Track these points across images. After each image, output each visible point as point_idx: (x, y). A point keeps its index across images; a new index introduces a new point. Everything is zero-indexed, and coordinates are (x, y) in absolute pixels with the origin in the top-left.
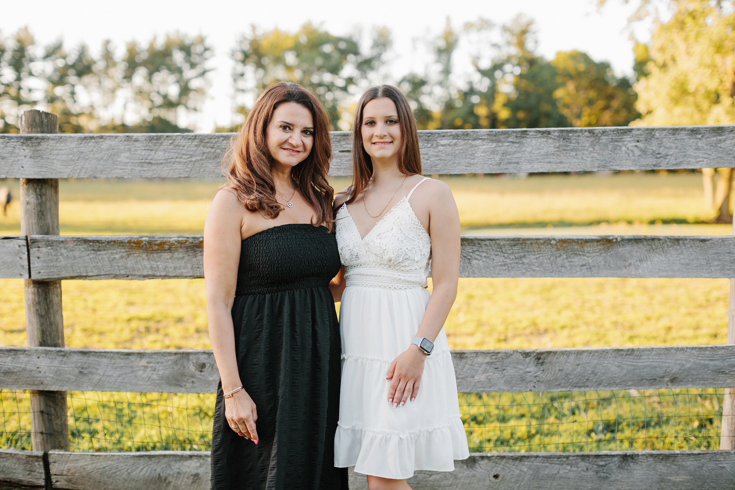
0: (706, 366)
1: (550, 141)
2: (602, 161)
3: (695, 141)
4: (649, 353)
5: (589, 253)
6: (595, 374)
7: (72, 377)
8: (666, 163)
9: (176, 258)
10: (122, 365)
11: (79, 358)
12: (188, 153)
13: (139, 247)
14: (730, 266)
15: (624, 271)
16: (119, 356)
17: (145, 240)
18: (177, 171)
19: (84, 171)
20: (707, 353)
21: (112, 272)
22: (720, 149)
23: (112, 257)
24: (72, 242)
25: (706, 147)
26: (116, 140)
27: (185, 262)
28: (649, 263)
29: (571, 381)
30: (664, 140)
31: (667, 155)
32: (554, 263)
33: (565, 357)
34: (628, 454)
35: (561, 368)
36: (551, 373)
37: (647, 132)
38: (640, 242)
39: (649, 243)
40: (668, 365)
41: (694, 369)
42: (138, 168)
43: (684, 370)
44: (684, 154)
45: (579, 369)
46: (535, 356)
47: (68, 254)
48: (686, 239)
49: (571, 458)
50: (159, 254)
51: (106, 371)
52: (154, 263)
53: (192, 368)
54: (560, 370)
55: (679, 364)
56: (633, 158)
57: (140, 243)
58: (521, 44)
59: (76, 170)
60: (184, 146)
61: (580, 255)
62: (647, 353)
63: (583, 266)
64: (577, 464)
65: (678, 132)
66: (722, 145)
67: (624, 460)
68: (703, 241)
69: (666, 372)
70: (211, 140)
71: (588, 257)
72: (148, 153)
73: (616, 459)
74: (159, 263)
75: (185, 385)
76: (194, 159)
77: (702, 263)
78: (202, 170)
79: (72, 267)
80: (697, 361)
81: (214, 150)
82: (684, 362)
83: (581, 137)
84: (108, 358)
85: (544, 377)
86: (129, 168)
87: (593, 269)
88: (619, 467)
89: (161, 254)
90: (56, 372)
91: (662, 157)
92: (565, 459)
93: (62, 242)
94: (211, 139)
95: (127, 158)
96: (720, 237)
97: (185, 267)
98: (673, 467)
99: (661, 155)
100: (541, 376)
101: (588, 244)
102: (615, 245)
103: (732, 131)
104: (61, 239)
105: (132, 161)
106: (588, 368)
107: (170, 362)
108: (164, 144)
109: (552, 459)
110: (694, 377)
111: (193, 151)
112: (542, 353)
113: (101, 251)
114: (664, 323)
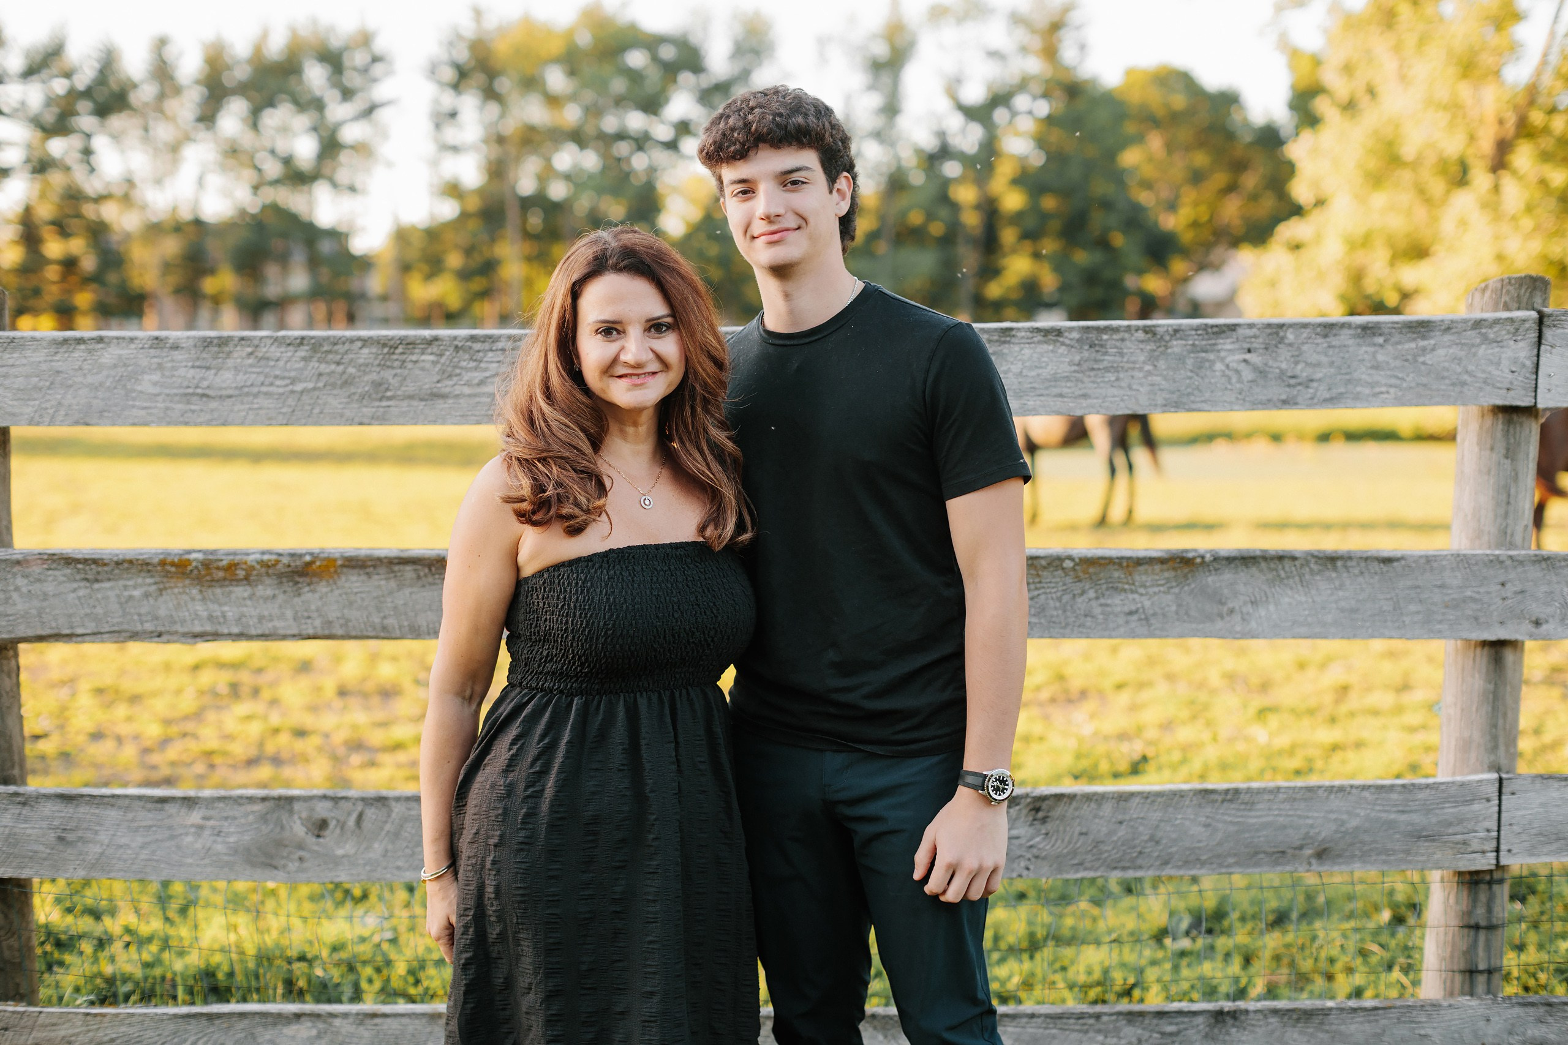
0: (1390, 825)
1: (1062, 350)
2: (1173, 393)
3: (1371, 349)
4: (1272, 797)
5: (1144, 586)
6: (1157, 843)
7: (41, 848)
8: (1309, 396)
9: (261, 597)
10: (150, 823)
11: (55, 808)
12: (287, 374)
13: (183, 573)
14: (1444, 614)
15: (1219, 624)
16: (141, 803)
17: (195, 560)
18: (262, 412)
19: (62, 413)
20: (1394, 796)
21: (125, 627)
22: (1423, 367)
23: (126, 594)
24: (39, 562)
25: (1393, 363)
26: (133, 346)
27: (280, 607)
28: (1272, 608)
29: (1106, 855)
30: (1305, 348)
31: (1312, 380)
32: (1069, 608)
33: (1093, 805)
34: (1226, 1009)
35: (1084, 830)
36: (1063, 841)
37: (1268, 331)
38: (1254, 564)
39: (1272, 565)
40: (1310, 821)
41: (1365, 831)
42: (180, 406)
43: (1346, 833)
44: (1348, 377)
45: (1122, 832)
46: (1029, 804)
47: (30, 588)
48: (1350, 558)
49: (1105, 1019)
50: (227, 589)
51: (114, 835)
52: (216, 607)
53: (299, 830)
54: (1081, 834)
55: (1335, 820)
56: (1238, 386)
57: (186, 566)
58: (1050, 53)
59: (46, 409)
60: (277, 360)
61: (1125, 590)
62: (1266, 797)
63: (1131, 613)
64: (1117, 1030)
65: (1334, 331)
66: (1428, 358)
67: (1217, 1022)
68: (1387, 561)
69: (1307, 836)
70: (336, 347)
71: (1142, 595)
72: (200, 373)
73: (1200, 1020)
74: (226, 608)
75: (284, 866)
76: (299, 387)
77: (1385, 608)
78: (316, 411)
79: (40, 615)
80: (1373, 814)
81: (341, 368)
82: (1345, 817)
83: (1128, 343)
84: (120, 808)
85: (1048, 847)
86: (159, 405)
87: (1153, 621)
88: (1206, 1036)
89: (231, 588)
90: (6, 839)
91: (1300, 384)
92: (1092, 1021)
93: (18, 562)
94: (335, 344)
95: (155, 384)
96: (1423, 553)
97: (282, 617)
98: (1321, 1035)
99: (1298, 381)
100: (1041, 846)
101: (1141, 568)
102: (1200, 569)
103: (1449, 329)
104: (15, 557)
105: (167, 391)
106: (1141, 829)
107: (251, 818)
108: (235, 355)
109: (1065, 1021)
110: (1365, 848)
111: (295, 370)
112: (1043, 798)
113: (102, 581)
114: (1335, 676)
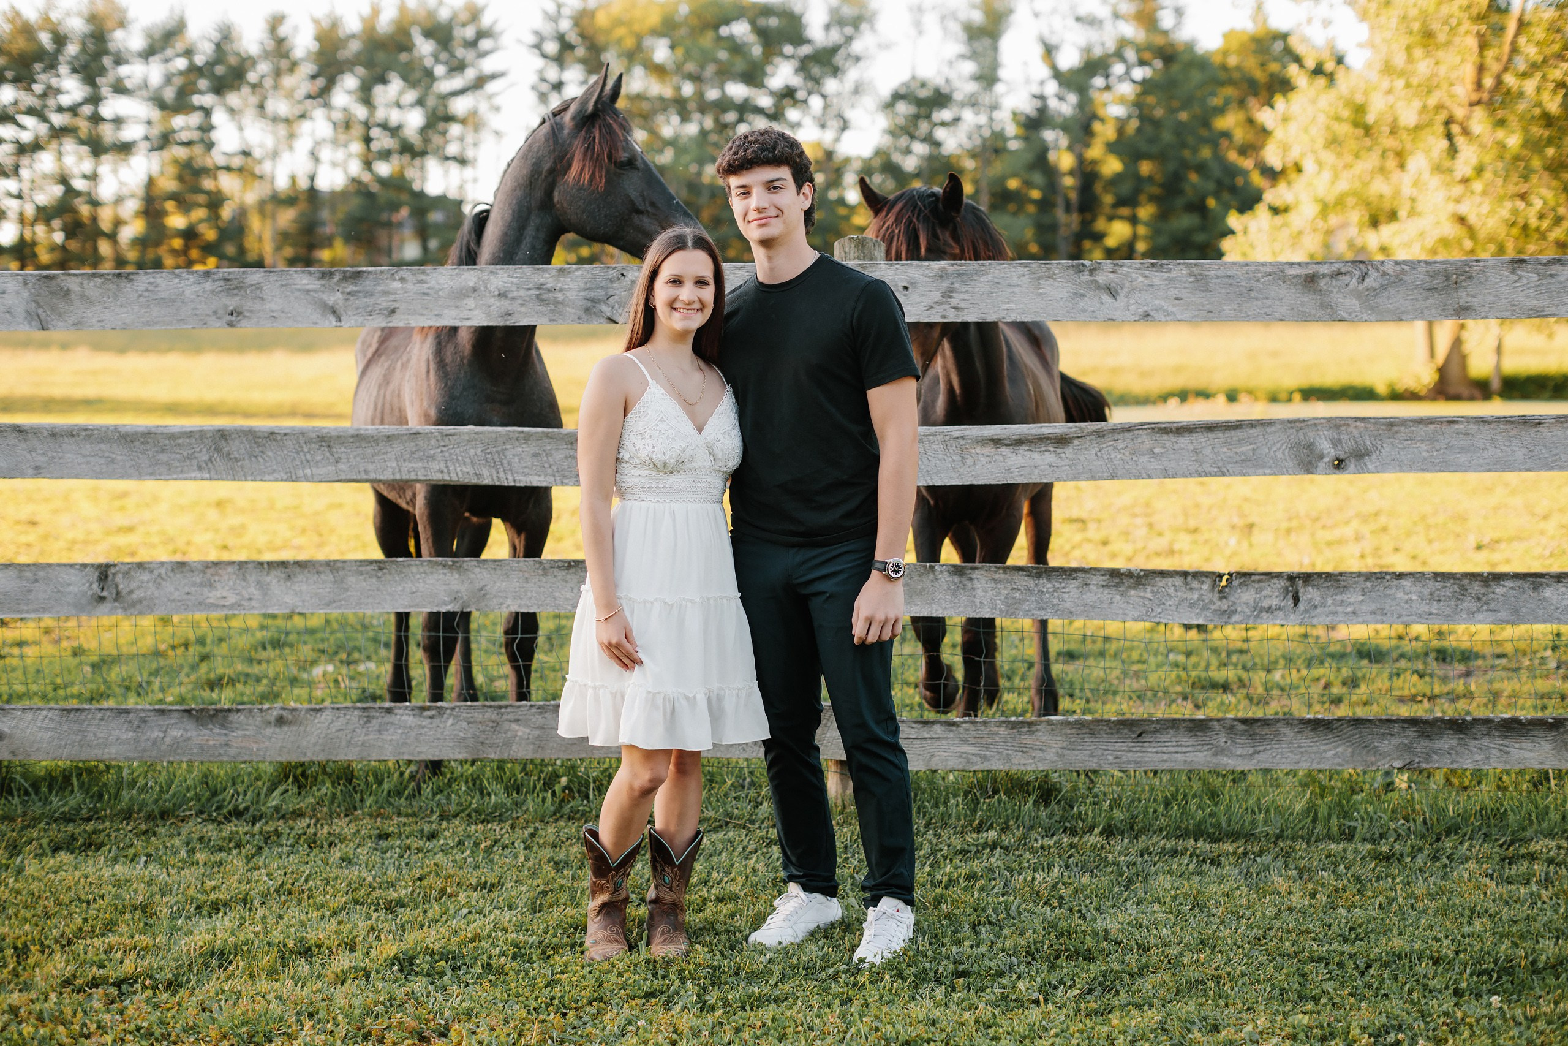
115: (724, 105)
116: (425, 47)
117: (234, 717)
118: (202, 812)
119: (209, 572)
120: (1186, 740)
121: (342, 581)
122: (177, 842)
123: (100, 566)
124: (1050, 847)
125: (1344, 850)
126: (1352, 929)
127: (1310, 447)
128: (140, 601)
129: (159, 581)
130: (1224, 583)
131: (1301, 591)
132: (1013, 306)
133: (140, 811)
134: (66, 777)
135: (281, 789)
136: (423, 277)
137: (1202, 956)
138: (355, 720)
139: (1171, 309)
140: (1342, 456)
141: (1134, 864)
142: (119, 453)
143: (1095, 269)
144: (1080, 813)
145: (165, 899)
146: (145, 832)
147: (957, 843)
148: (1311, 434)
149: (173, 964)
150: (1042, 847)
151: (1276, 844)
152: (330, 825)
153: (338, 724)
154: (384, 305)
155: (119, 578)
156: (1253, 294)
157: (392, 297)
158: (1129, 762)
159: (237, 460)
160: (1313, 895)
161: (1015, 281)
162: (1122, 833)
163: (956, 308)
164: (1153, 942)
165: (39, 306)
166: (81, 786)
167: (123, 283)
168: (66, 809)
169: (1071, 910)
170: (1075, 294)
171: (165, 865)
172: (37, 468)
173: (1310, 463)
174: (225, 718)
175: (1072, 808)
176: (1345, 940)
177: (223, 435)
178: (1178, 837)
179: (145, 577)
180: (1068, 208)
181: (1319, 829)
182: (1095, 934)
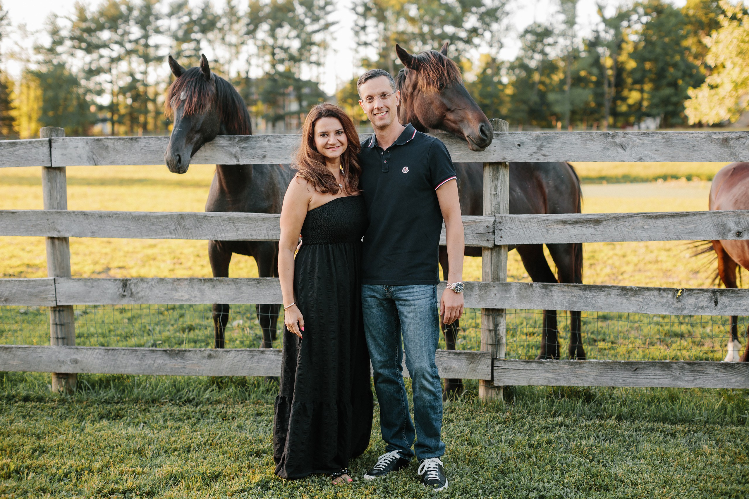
115: (443, 36)
116: (300, 10)
117: (187, 354)
118: (172, 400)
119: (175, 283)
120: (659, 372)
121: (240, 289)
122: (159, 415)
123: (123, 280)
124: (589, 426)
125: (740, 430)
126: (743, 476)
127: (724, 226)
128: (142, 297)
129: (151, 288)
130: (679, 294)
131: (719, 298)
132: (573, 154)
133: (142, 399)
134: (108, 381)
135: (210, 389)
136: (279, 140)
137: (665, 490)
138: (246, 356)
139: (653, 156)
140: (741, 230)
141: (632, 436)
142: (132, 226)
143: (614, 136)
144: (605, 409)
145: (150, 447)
146: (144, 410)
147: (543, 423)
148: (725, 219)
149: (151, 483)
150: (586, 426)
151: (705, 426)
152: (233, 408)
153: (238, 359)
154: (260, 153)
155: (132, 286)
156: (695, 148)
157: (264, 150)
158: (630, 383)
159: (189, 229)
160: (723, 456)
161: (574, 141)
162: (626, 419)
163: (544, 155)
164: (639, 481)
165: (94, 154)
166: (114, 387)
167: (134, 143)
168: (107, 397)
169: (599, 461)
170: (604, 148)
171: (152, 429)
172: (93, 232)
173: (724, 234)
174: (183, 355)
175: (601, 405)
176: (740, 483)
177: (182, 217)
178: (654, 421)
179: (145, 285)
180: (610, 85)
181: (728, 419)
182: (610, 476)
